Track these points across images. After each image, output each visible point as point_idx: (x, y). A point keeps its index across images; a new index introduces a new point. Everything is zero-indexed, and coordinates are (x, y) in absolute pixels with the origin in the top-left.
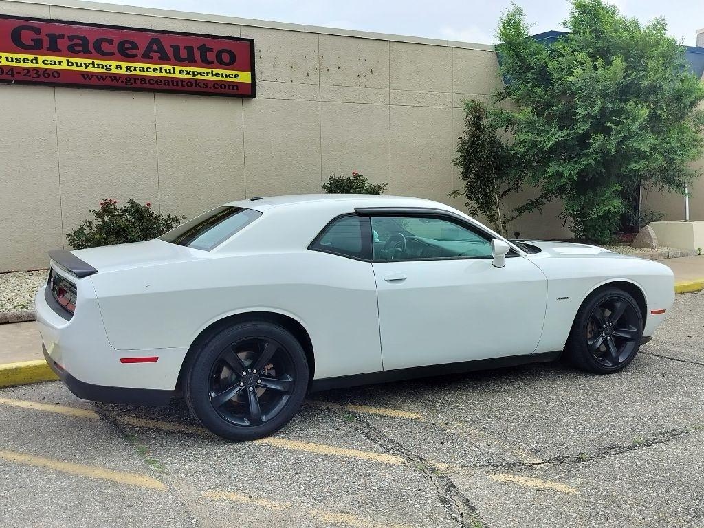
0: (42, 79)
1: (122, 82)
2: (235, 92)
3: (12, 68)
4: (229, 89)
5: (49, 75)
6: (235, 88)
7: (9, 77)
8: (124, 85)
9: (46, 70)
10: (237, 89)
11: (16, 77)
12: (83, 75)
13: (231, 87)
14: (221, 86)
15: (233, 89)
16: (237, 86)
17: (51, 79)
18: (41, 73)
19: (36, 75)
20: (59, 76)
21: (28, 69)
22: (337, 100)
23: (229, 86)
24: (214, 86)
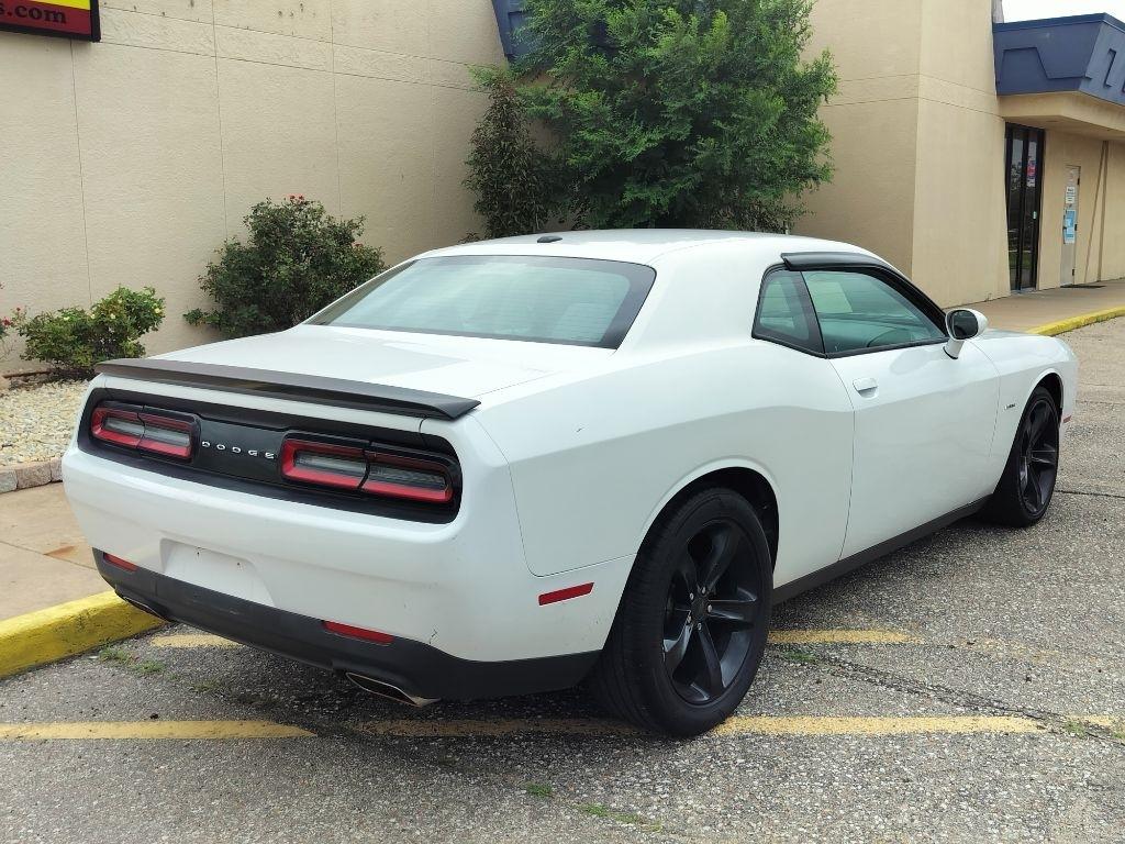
2: (60, 27)
4: (48, 19)
6: (60, 18)
10: (64, 21)
13: (52, 16)
14: (31, 11)
15: (56, 20)
16: (63, 15)
22: (244, 56)
23: (48, 13)
24: (18, 13)
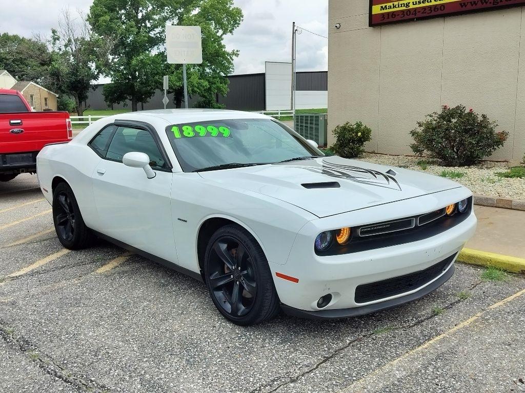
0: (433, 13)
1: (490, 3)
3: (415, 9)
5: (438, 9)
7: (413, 16)
8: (492, 5)
9: (436, 5)
11: (419, 15)
12: (461, 4)
17: (440, 12)
18: (433, 9)
19: (430, 11)
20: (444, 9)
21: (424, 8)
